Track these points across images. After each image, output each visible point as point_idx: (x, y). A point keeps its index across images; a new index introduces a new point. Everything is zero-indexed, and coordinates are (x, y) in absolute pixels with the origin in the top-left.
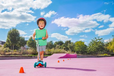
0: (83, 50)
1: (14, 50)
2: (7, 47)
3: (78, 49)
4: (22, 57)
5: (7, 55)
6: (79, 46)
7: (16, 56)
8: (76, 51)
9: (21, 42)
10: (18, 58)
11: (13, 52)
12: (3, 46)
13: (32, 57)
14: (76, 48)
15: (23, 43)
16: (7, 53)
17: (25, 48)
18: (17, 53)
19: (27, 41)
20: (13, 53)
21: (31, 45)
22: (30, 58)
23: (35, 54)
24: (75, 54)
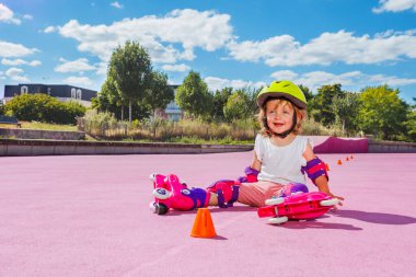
0: (392, 122)
1: (133, 119)
2: (103, 109)
3: (373, 117)
4: (166, 146)
6: (376, 106)
7: (141, 142)
8: (360, 126)
9: (155, 92)
11: (127, 128)
12: (87, 104)
13: (199, 146)
14: (365, 115)
15: (161, 97)
18: (145, 132)
19: (176, 87)
20: (130, 133)
21: (191, 102)
22: (195, 150)
23: (206, 138)
24: (359, 137)
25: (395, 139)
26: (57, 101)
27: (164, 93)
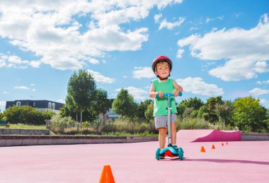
0: (256, 120)
1: (84, 121)
2: (67, 115)
3: (243, 117)
4: (102, 138)
5: (68, 133)
6: (245, 110)
7: (88, 135)
8: (236, 123)
9: (99, 103)
10: (94, 141)
11: (82, 126)
12: (58, 112)
13: (125, 138)
14: (238, 115)
15: (103, 106)
16: (67, 130)
17: (108, 117)
18: (91, 129)
19: (112, 100)
20: (81, 130)
21: (123, 109)
22: (122, 140)
23: (132, 132)
24: (236, 130)
25: (260, 132)
26: (37, 110)
27: (104, 104)
